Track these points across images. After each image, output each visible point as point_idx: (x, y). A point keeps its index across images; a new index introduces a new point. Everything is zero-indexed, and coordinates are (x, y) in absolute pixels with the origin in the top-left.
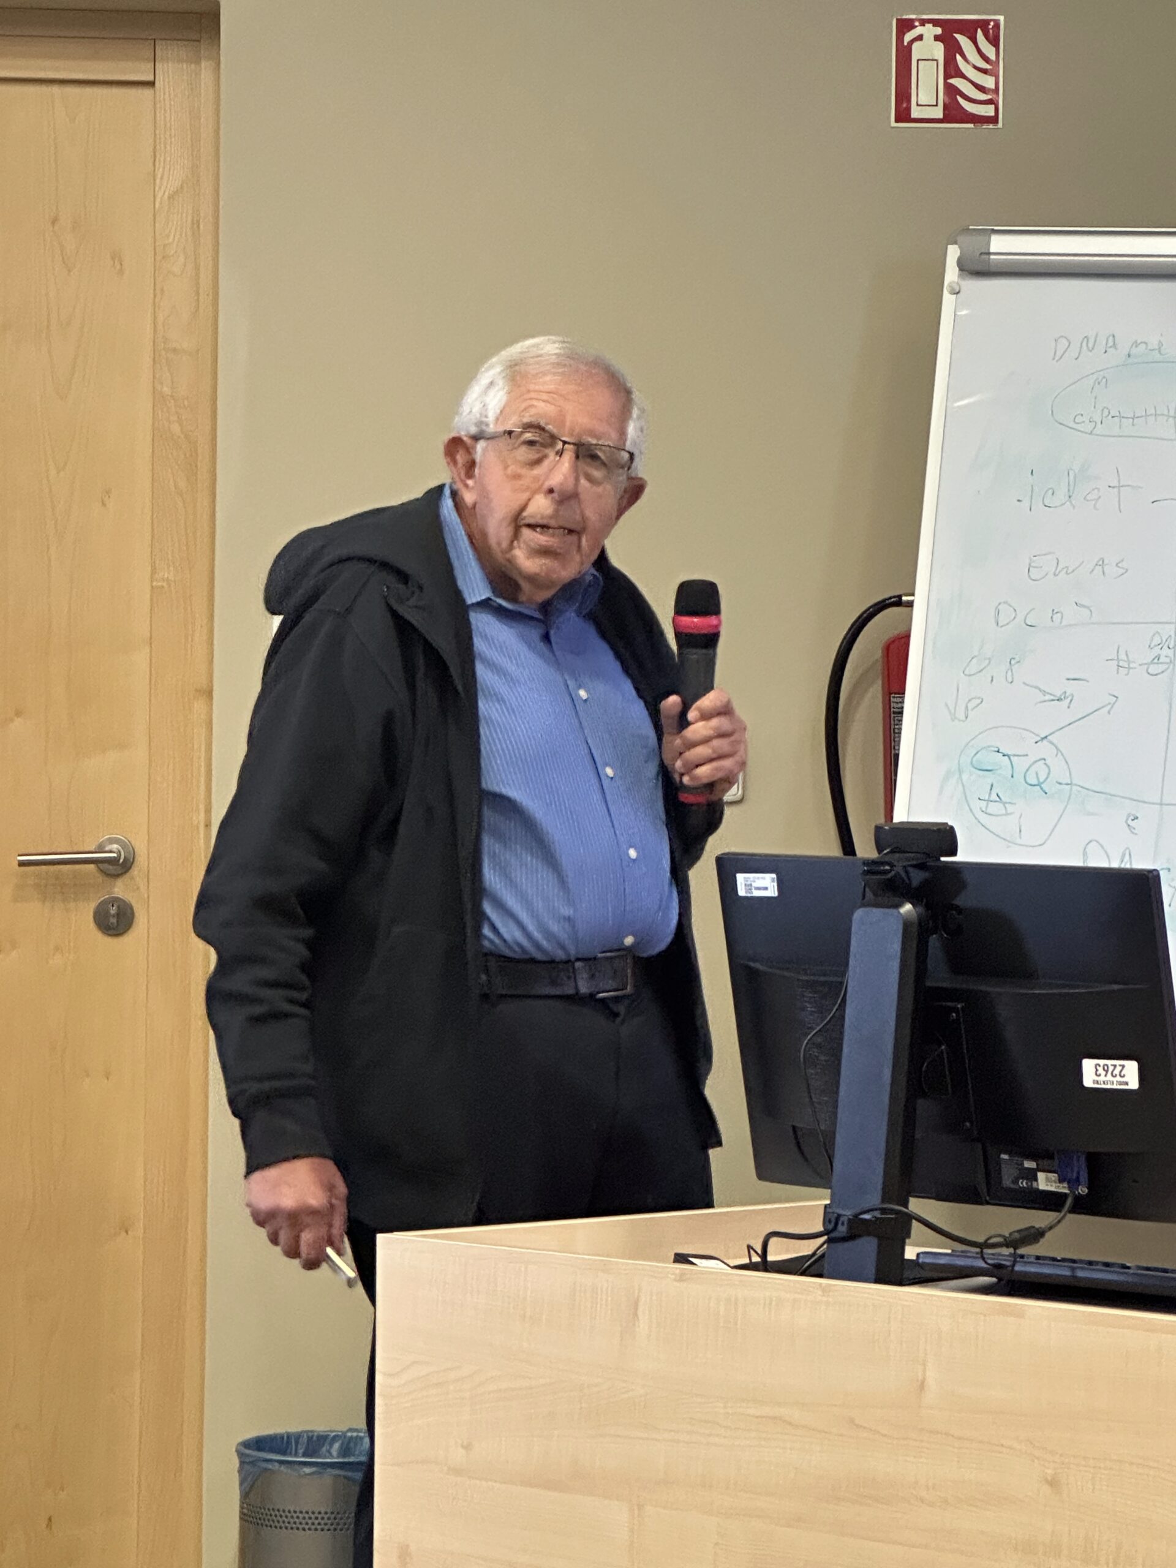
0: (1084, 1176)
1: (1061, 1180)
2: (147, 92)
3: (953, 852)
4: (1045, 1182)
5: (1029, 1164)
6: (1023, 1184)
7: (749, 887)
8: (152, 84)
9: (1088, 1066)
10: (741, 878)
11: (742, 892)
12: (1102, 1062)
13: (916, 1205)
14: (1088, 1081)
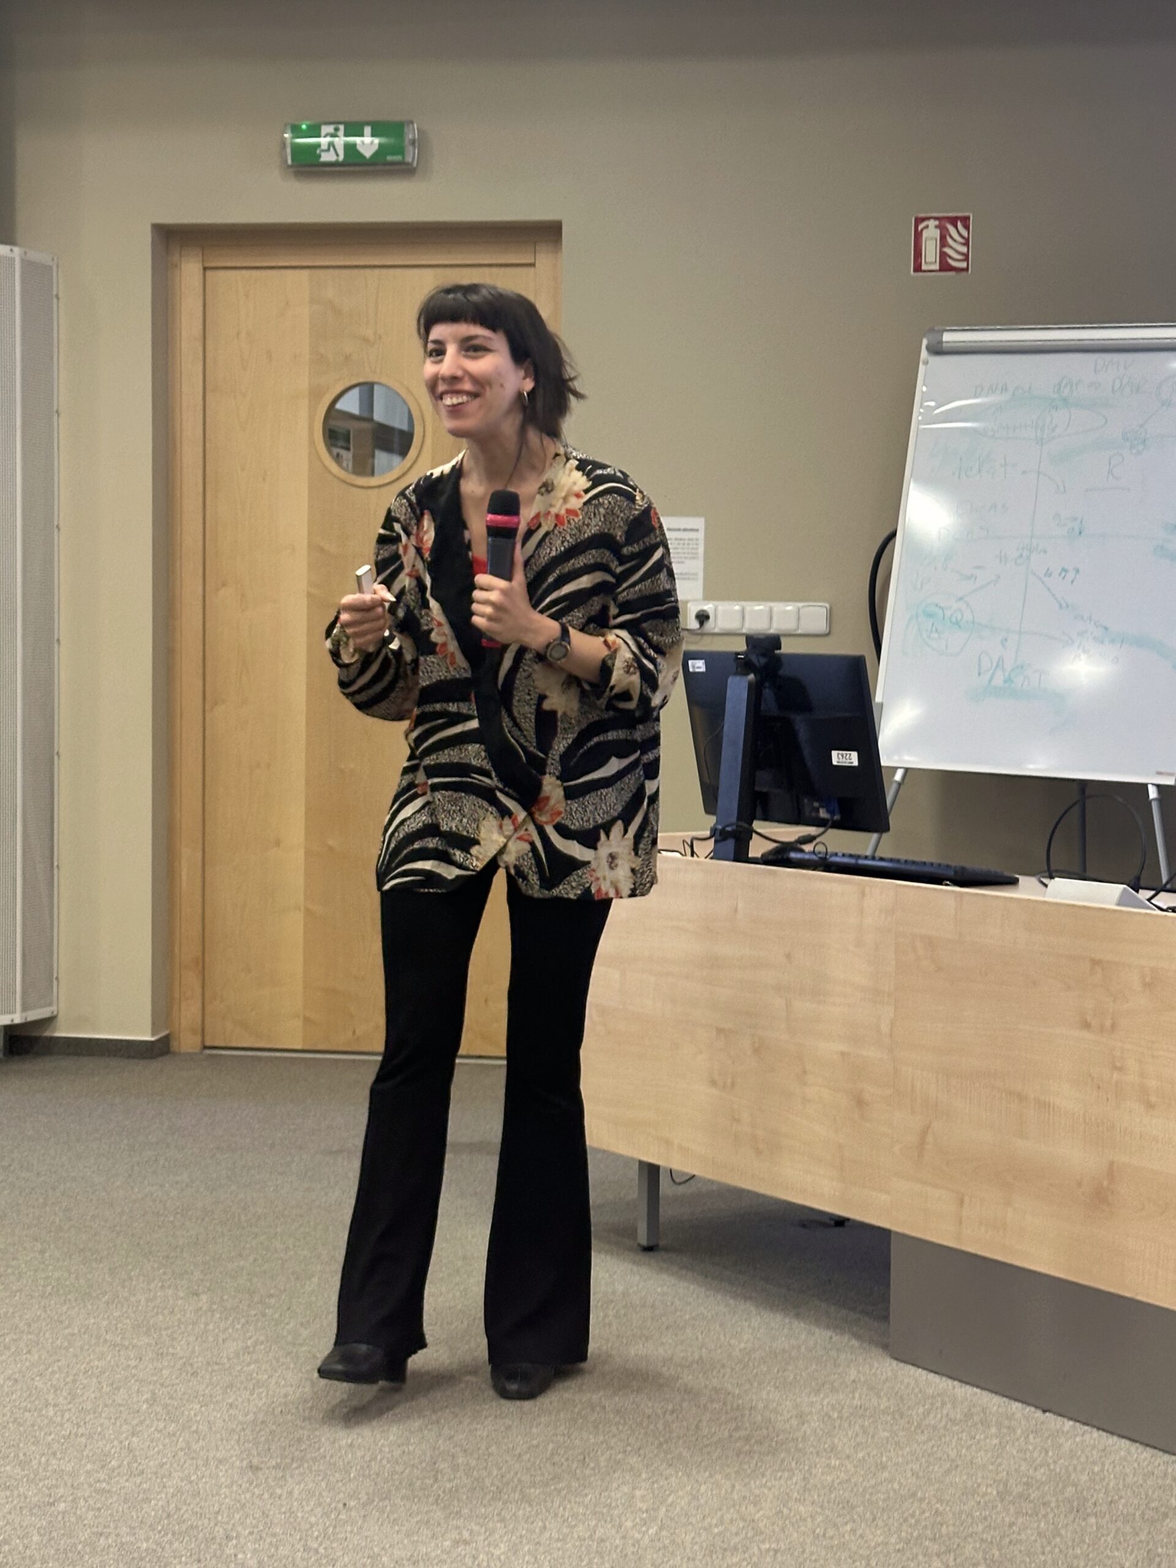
0: (837, 810)
1: (828, 811)
2: (532, 269)
3: (779, 648)
4: (823, 814)
5: (816, 804)
6: (814, 814)
7: (693, 667)
8: (533, 265)
9: (834, 753)
10: (690, 662)
11: (691, 670)
12: (841, 752)
13: (758, 826)
14: (835, 763)
